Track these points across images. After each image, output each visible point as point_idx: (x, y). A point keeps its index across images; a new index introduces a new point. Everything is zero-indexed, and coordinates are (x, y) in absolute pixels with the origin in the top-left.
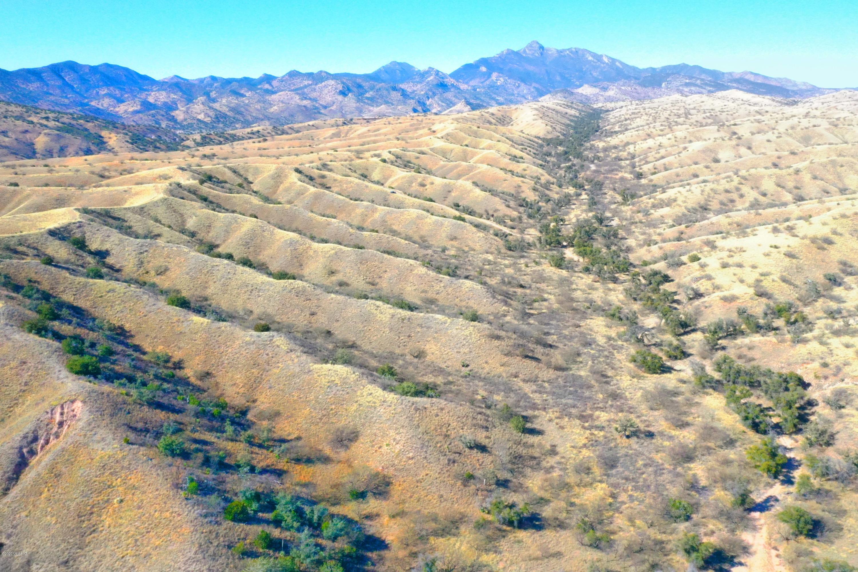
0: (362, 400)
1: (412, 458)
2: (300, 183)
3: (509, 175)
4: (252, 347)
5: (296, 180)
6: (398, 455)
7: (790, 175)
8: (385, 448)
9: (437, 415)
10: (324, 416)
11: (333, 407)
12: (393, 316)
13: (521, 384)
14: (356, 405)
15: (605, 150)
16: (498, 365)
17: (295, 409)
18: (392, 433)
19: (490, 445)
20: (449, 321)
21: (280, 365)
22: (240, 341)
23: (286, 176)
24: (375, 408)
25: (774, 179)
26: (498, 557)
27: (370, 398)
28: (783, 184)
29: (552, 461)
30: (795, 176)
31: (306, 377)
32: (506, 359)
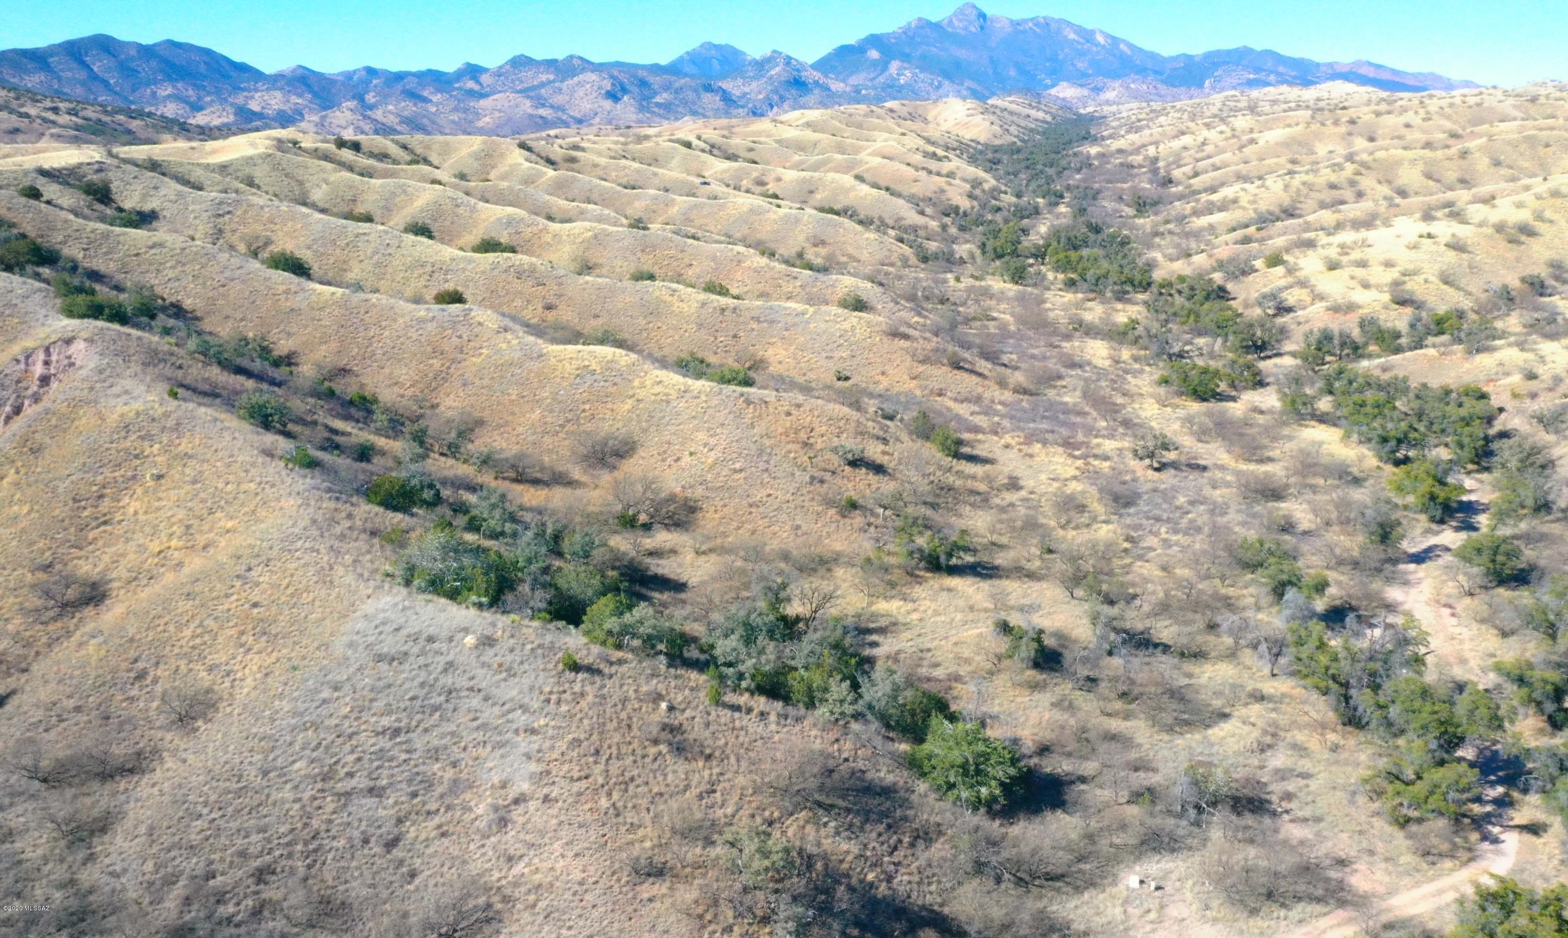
0: (641, 394)
1: (741, 470)
2: (527, 164)
3: (923, 174)
4: (430, 326)
5: (521, 160)
6: (711, 468)
7: (1450, 159)
8: (686, 460)
9: (789, 414)
10: (569, 421)
11: (587, 407)
12: (704, 304)
13: (951, 404)
14: (630, 402)
15: (1101, 156)
16: (906, 377)
17: (513, 414)
18: (701, 436)
19: (892, 465)
20: (811, 310)
21: (484, 351)
22: (407, 319)
23: (502, 155)
24: (668, 402)
25: (1420, 167)
26: (910, 606)
27: (657, 389)
28: (1436, 176)
29: (1010, 497)
30: (1461, 162)
31: (535, 365)
32: (921, 368)
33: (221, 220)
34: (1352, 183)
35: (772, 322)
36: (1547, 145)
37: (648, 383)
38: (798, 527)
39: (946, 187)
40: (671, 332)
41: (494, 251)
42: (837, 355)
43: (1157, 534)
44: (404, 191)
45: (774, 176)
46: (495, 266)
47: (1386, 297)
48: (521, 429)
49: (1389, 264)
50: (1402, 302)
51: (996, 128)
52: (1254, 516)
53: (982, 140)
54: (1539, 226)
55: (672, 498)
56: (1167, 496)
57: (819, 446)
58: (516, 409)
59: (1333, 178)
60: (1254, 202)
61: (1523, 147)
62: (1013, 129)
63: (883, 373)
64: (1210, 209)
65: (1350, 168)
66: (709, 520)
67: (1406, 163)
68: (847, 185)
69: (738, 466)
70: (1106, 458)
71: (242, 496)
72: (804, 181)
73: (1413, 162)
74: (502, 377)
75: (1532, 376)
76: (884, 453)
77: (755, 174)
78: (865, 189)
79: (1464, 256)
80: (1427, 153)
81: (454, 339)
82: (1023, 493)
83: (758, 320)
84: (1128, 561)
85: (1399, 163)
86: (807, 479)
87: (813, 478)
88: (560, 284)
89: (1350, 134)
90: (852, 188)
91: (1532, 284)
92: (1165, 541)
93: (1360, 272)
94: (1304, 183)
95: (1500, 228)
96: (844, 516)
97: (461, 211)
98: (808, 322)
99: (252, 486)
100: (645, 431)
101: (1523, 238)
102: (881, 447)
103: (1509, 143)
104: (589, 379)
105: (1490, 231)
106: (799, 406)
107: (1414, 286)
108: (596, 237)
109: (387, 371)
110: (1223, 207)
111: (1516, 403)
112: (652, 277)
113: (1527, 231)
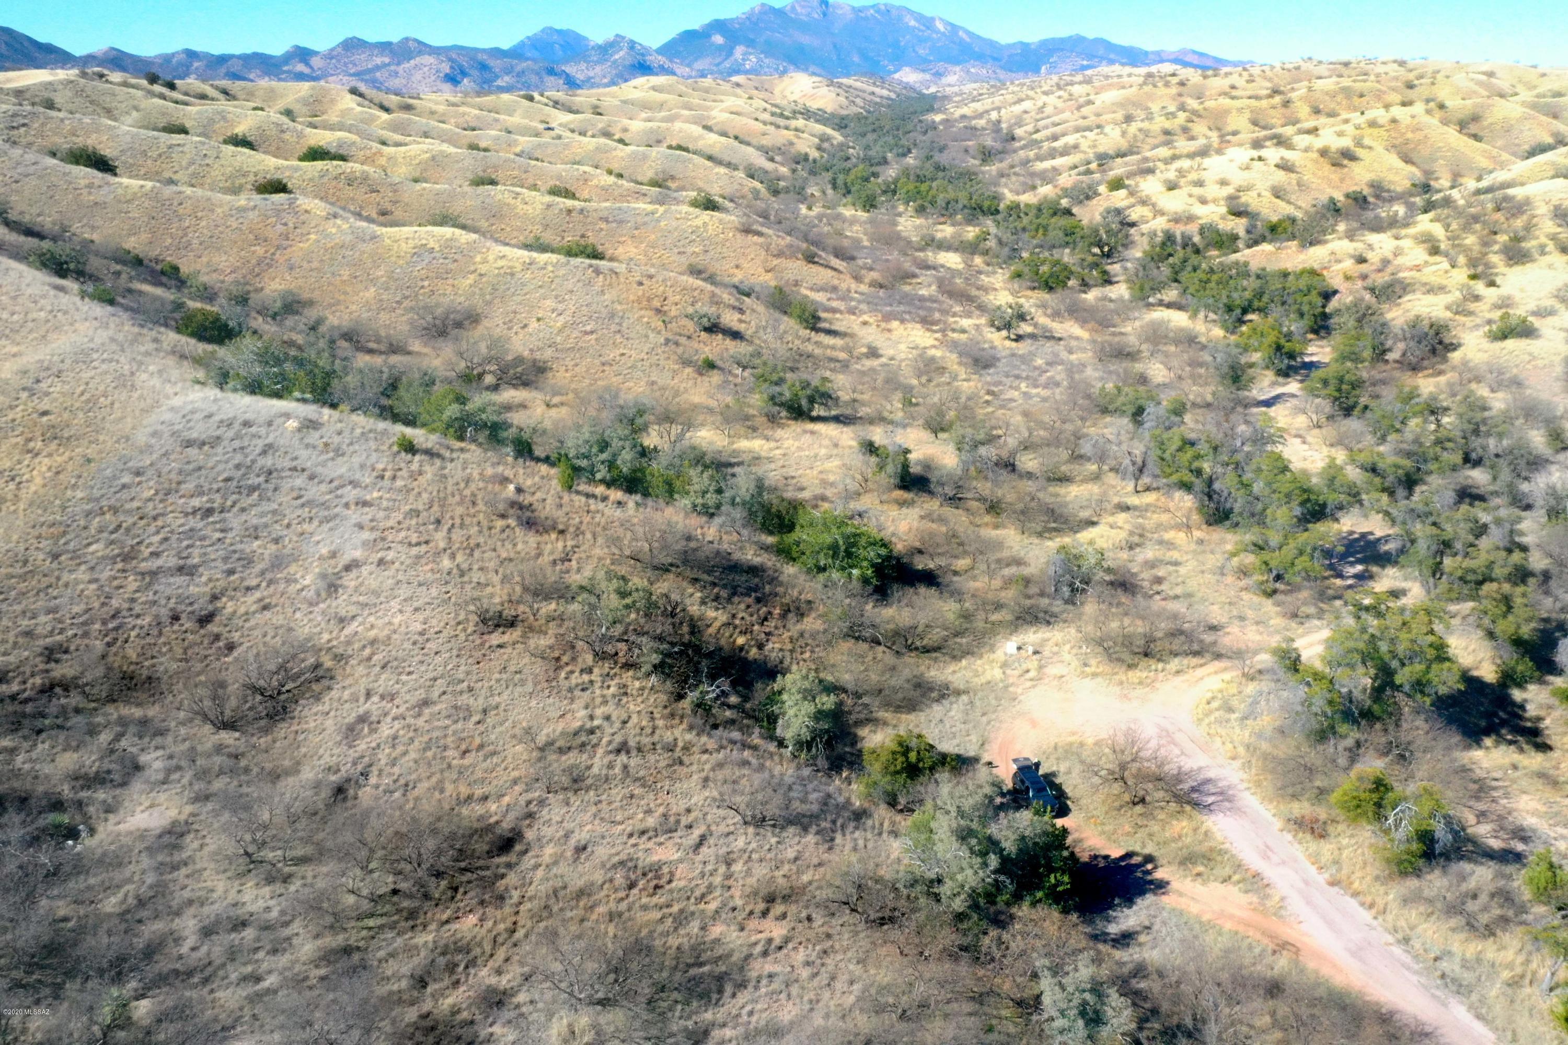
0: (483, 269)
2: (359, 109)
4: (251, 215)
5: (354, 105)
6: (560, 331)
8: (533, 325)
10: (406, 298)
11: (426, 283)
12: (549, 206)
14: (472, 277)
16: (761, 270)
17: (345, 293)
18: (549, 303)
20: (661, 209)
21: (313, 237)
22: (226, 208)
25: (1247, 115)
27: (500, 263)
31: (368, 247)
32: (776, 262)
33: (15, 132)
34: (1185, 130)
35: (621, 222)
36: (1361, 96)
37: (491, 258)
38: (653, 383)
39: (795, 140)
40: (515, 233)
41: (323, 159)
42: (690, 250)
43: (1017, 388)
44: (224, 118)
45: (619, 126)
46: (323, 174)
47: (1223, 210)
48: (354, 307)
49: (1223, 183)
50: (1238, 214)
51: (842, 99)
52: (1110, 372)
53: (829, 110)
54: (1360, 152)
55: (519, 360)
56: (1026, 359)
57: (673, 313)
58: (349, 289)
59: (1168, 125)
60: (1094, 146)
61: (1339, 98)
62: (858, 101)
63: (737, 267)
64: (1052, 154)
65: (1182, 116)
66: (559, 376)
67: (1234, 112)
68: (696, 134)
69: (588, 328)
70: (964, 331)
71: (30, 325)
72: (651, 131)
73: (1240, 110)
74: (331, 259)
75: (1362, 260)
76: (741, 321)
77: (600, 126)
78: (713, 138)
79: (1293, 175)
80: (1253, 102)
81: (279, 226)
82: (884, 360)
83: (606, 220)
84: (990, 409)
85: (1227, 112)
86: (662, 340)
87: (667, 341)
88: (395, 191)
89: (1180, 95)
90: (700, 137)
91: (1355, 199)
92: (1025, 393)
93: (1197, 191)
94: (1140, 130)
95: (1324, 153)
96: (701, 374)
97: (287, 136)
98: (658, 221)
99: (42, 314)
100: (489, 303)
101: (1346, 162)
102: (737, 316)
103: (1327, 93)
104: (427, 258)
105: (1315, 155)
106: (651, 277)
107: (1249, 199)
108: (433, 158)
109: (204, 259)
110: (1065, 152)
111: (1348, 285)
112: (493, 182)
113: (1348, 155)
